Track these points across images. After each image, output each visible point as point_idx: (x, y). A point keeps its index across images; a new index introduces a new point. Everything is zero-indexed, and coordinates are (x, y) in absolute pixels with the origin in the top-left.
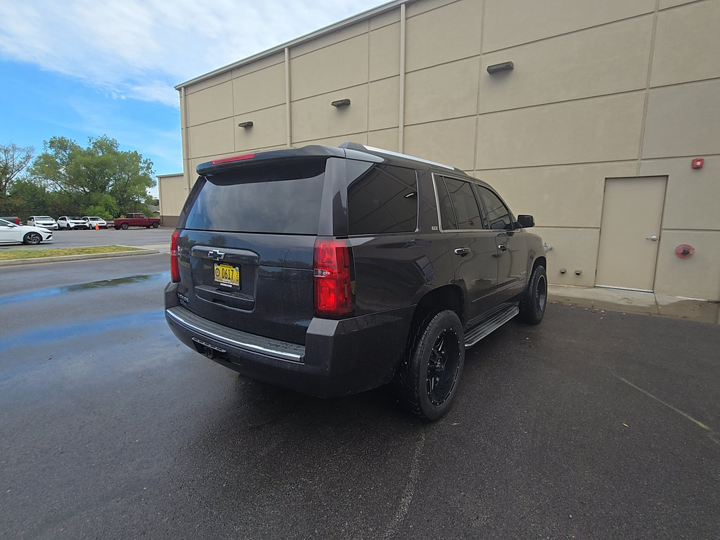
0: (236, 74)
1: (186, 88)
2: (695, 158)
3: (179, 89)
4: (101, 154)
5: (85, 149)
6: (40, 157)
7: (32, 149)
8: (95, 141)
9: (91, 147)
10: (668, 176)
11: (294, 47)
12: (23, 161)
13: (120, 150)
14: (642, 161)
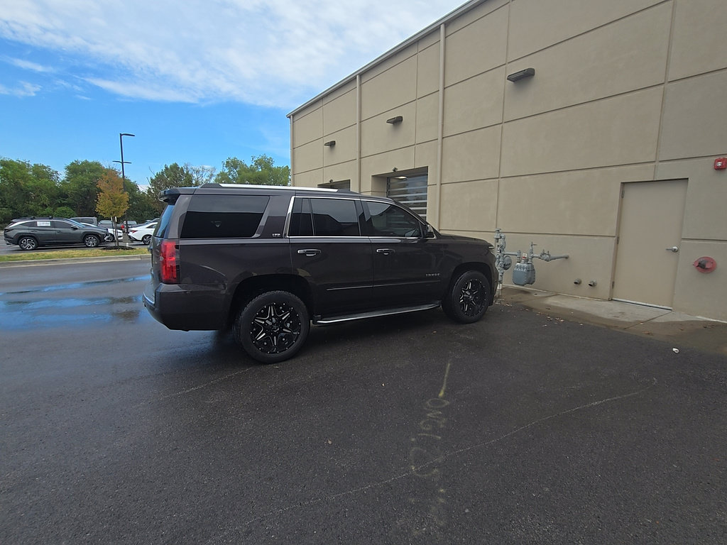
0: (325, 101)
1: (293, 115)
2: (717, 158)
3: (290, 117)
4: (260, 170)
5: (249, 166)
6: (218, 175)
7: (214, 169)
8: (256, 159)
9: (253, 164)
10: (688, 179)
11: (363, 73)
12: (208, 178)
13: (275, 166)
14: (660, 164)
